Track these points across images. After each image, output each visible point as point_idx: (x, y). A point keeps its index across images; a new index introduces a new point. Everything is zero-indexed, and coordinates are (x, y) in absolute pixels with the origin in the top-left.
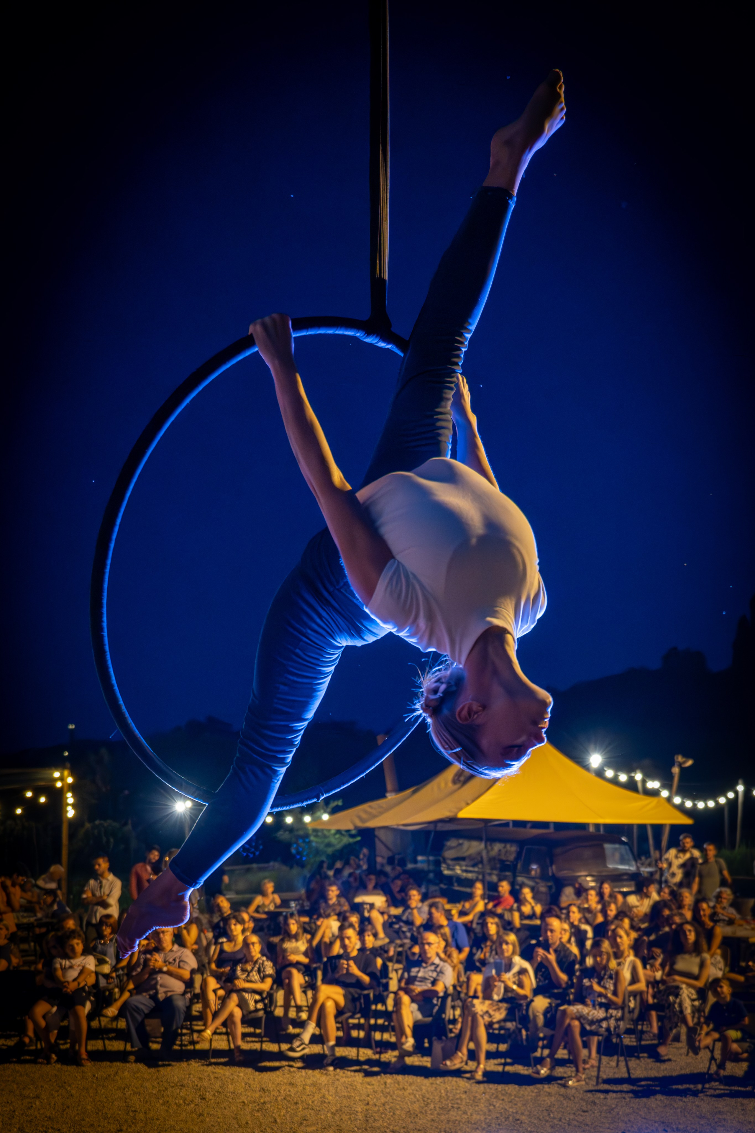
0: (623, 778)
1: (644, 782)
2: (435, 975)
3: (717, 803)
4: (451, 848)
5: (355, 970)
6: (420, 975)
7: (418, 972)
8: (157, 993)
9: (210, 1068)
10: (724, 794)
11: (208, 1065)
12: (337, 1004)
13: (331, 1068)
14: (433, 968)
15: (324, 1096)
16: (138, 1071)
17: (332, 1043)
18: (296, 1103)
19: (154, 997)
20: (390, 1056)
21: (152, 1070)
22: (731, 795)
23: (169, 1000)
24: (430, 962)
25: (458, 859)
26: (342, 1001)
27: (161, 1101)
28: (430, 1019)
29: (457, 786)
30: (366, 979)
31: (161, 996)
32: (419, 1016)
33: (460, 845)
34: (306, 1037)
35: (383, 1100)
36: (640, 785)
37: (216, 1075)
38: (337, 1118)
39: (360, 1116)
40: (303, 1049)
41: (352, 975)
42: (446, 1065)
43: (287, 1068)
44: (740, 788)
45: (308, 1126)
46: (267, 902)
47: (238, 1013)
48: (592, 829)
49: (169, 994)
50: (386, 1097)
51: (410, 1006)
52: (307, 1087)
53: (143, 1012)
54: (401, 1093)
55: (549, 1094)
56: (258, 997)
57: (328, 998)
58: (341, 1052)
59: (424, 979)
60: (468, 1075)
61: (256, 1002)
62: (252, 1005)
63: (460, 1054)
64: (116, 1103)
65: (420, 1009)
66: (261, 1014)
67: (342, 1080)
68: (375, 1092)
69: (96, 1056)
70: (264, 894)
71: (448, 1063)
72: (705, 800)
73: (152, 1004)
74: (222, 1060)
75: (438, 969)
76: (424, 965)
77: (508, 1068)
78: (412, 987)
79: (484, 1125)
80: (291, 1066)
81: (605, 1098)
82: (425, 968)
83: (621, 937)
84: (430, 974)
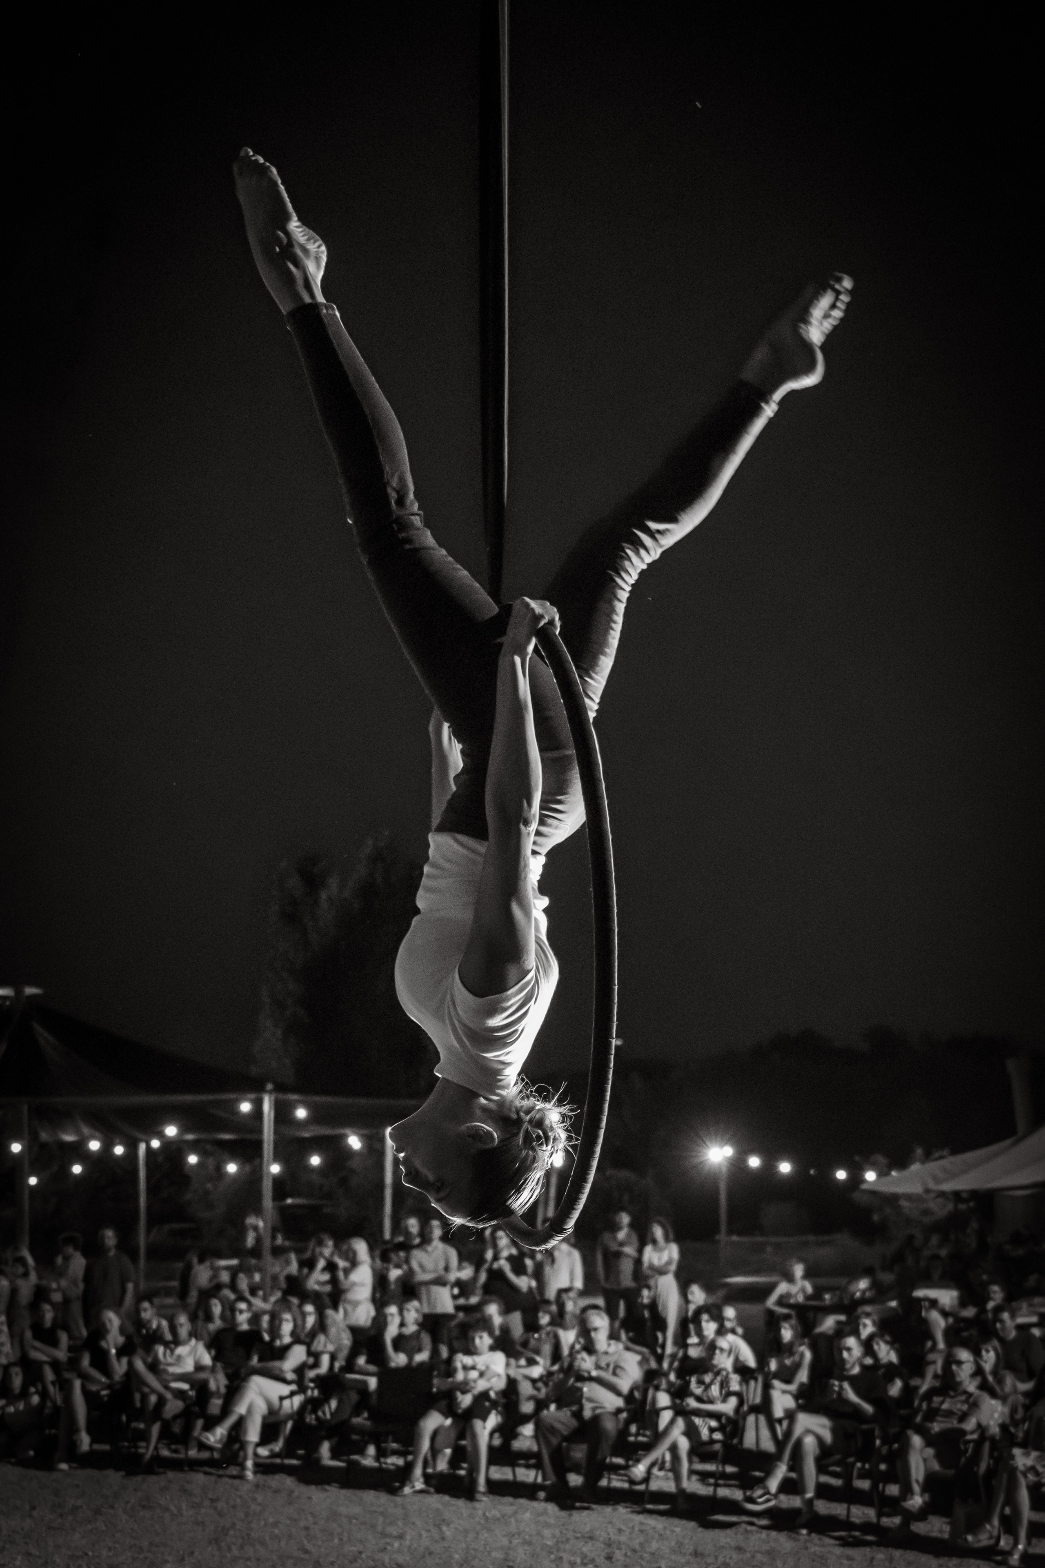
2: (965, 1407)
5: (851, 1395)
6: (945, 1406)
7: (942, 1403)
8: (581, 1409)
9: (641, 1518)
11: (639, 1513)
12: (820, 1440)
13: (804, 1532)
14: (963, 1398)
16: (545, 1512)
17: (809, 1495)
19: (578, 1415)
21: (564, 1514)
23: (596, 1419)
24: (961, 1389)
26: (828, 1437)
27: (553, 1557)
28: (951, 1472)
30: (868, 1408)
31: (587, 1413)
32: (936, 1466)
34: (773, 1484)
37: (643, 1528)
40: (768, 1501)
41: (847, 1402)
42: (966, 1540)
43: (744, 1526)
46: (794, 1289)
47: (684, 1444)
49: (598, 1411)
51: (921, 1451)
52: (759, 1556)
53: (560, 1433)
56: (714, 1424)
57: (808, 1431)
58: (822, 1507)
59: (949, 1413)
60: (999, 1558)
61: (712, 1430)
62: (705, 1433)
63: (988, 1527)
65: (938, 1456)
66: (717, 1447)
67: (813, 1549)
69: (496, 1488)
70: (790, 1279)
71: (970, 1538)
73: (574, 1423)
74: (662, 1507)
75: (971, 1400)
76: (952, 1393)
78: (929, 1425)
80: (752, 1524)
82: (952, 1397)
84: (959, 1406)
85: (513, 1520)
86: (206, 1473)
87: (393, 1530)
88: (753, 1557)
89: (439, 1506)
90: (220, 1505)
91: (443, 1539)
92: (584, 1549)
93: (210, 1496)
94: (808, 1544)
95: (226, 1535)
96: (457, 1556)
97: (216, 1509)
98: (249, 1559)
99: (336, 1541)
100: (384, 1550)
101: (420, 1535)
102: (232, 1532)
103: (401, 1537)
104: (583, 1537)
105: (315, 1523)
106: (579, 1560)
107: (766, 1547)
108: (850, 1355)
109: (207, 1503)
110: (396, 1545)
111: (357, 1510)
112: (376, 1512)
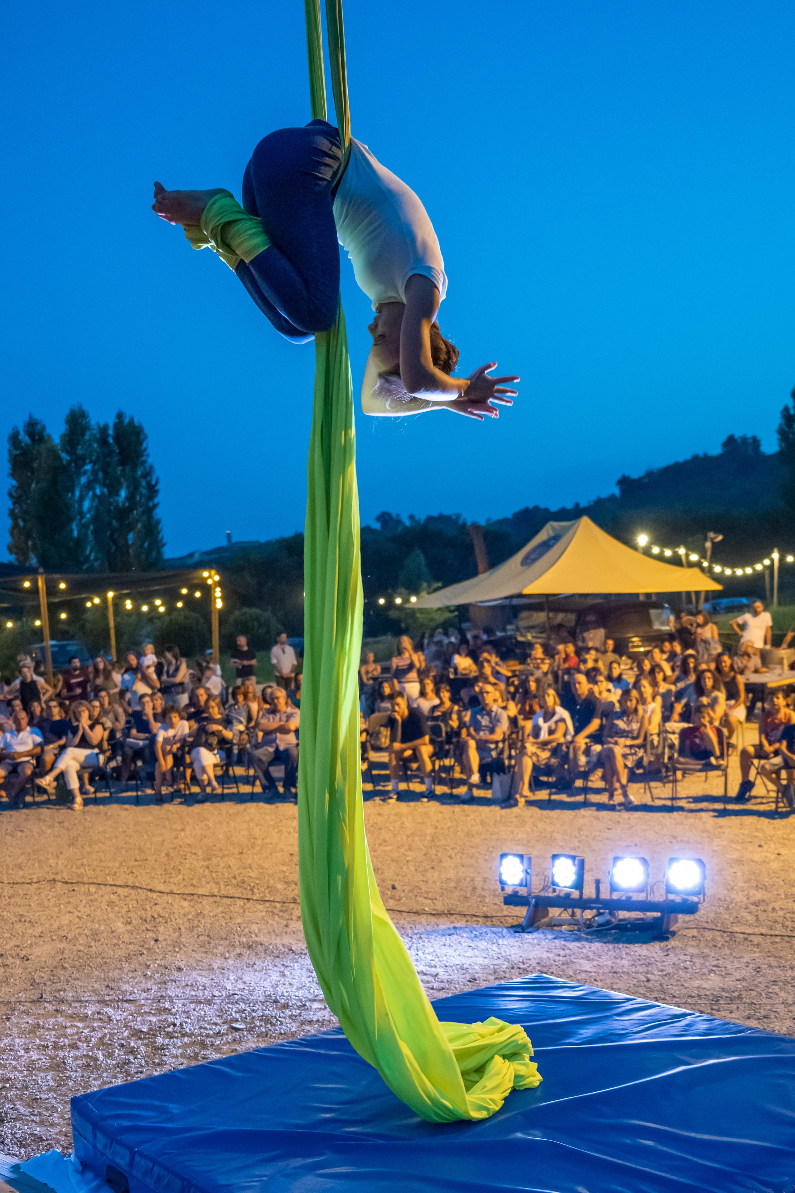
0: (668, 553)
1: (687, 555)
3: (754, 569)
4: (522, 619)
10: (760, 561)
15: (403, 823)
16: (261, 808)
18: (380, 829)
20: (462, 790)
22: (767, 562)
23: (287, 751)
24: (489, 710)
25: (530, 628)
29: (525, 568)
31: (281, 748)
33: (532, 615)
35: (449, 824)
36: (684, 559)
38: (410, 839)
39: (428, 838)
44: (776, 556)
45: (386, 846)
48: (641, 598)
49: (287, 746)
50: (452, 822)
52: (391, 817)
53: (266, 761)
54: (464, 818)
55: (584, 816)
64: (242, 833)
67: (420, 810)
68: (445, 818)
72: (743, 567)
76: (485, 713)
77: (554, 797)
79: (525, 842)
81: (629, 818)
83: (644, 687)
85: (245, 813)
86: (48, 808)
87: (178, 827)
88: (389, 818)
89: (199, 811)
90: (66, 824)
91: (209, 828)
92: (293, 824)
93: (57, 820)
94: (417, 808)
95: (77, 841)
96: (221, 836)
97: (64, 827)
98: (98, 852)
99: (146, 836)
100: (177, 838)
101: (194, 828)
102: (80, 839)
103: (183, 830)
104: (290, 818)
105: (128, 828)
106: (292, 830)
107: (393, 812)
108: (400, 708)
109: (57, 824)
110: (182, 834)
111: (150, 818)
112: (162, 818)
